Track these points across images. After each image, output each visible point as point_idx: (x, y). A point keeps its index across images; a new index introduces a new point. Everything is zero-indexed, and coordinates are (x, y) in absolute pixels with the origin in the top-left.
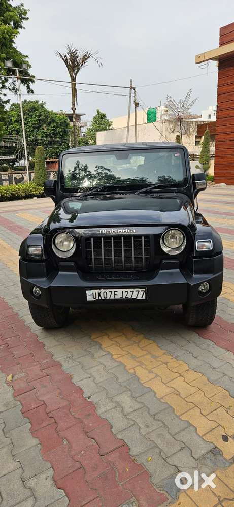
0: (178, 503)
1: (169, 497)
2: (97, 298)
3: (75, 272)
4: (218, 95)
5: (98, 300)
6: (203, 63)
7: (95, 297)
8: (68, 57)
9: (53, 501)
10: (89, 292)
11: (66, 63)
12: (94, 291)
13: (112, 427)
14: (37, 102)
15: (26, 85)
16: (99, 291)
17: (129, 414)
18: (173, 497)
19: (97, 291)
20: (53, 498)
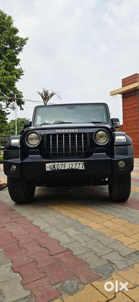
0: (111, 279)
1: (103, 276)
2: (53, 169)
3: (39, 155)
4: (123, 111)
5: (54, 170)
6: (114, 95)
7: (51, 168)
8: (43, 94)
9: (9, 279)
10: (47, 165)
11: (42, 96)
12: (51, 164)
13: (59, 242)
14: (25, 119)
15: (20, 106)
16: (54, 164)
17: (72, 236)
18: (107, 276)
19: (53, 164)
20: (10, 277)
